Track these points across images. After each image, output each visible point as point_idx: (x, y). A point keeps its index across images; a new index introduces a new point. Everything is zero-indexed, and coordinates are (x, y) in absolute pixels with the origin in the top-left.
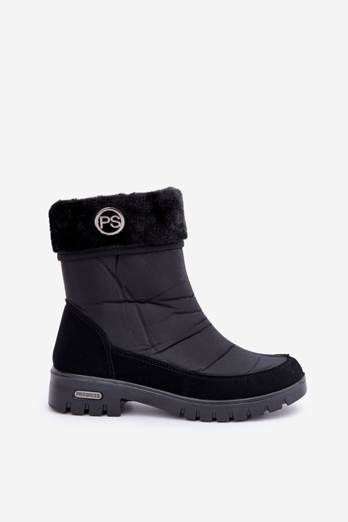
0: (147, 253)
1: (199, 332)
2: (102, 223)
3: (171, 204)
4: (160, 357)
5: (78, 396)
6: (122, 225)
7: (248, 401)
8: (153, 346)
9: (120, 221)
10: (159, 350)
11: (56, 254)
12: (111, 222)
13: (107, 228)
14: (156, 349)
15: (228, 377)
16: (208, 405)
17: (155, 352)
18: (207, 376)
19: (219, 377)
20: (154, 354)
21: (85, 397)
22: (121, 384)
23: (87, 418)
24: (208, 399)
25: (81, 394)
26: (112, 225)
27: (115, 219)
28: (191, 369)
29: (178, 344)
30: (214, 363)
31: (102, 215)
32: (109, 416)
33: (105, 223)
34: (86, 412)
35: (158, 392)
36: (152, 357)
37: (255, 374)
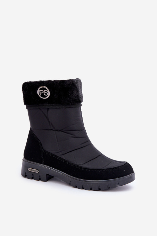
0: (60, 108)
1: (84, 147)
2: (40, 93)
3: (71, 86)
4: (63, 157)
5: (29, 170)
6: (49, 95)
7: (99, 182)
8: (60, 152)
9: (48, 92)
10: (63, 153)
11: (26, 106)
12: (44, 93)
13: (42, 95)
14: (61, 153)
15: (91, 169)
16: (80, 181)
17: (61, 154)
18: (82, 168)
19: (87, 169)
20: (61, 155)
21: (32, 171)
22: (46, 167)
23: (33, 181)
24: (81, 179)
25: (30, 170)
26: (44, 94)
27: (46, 91)
28: (76, 164)
29: (72, 152)
30: (87, 162)
31: (40, 89)
32: (41, 181)
33: (42, 93)
34: (32, 178)
35: (61, 173)
36: (60, 156)
37: (105, 169)
